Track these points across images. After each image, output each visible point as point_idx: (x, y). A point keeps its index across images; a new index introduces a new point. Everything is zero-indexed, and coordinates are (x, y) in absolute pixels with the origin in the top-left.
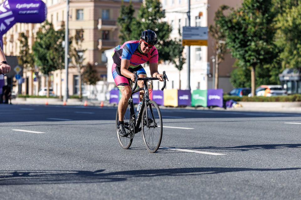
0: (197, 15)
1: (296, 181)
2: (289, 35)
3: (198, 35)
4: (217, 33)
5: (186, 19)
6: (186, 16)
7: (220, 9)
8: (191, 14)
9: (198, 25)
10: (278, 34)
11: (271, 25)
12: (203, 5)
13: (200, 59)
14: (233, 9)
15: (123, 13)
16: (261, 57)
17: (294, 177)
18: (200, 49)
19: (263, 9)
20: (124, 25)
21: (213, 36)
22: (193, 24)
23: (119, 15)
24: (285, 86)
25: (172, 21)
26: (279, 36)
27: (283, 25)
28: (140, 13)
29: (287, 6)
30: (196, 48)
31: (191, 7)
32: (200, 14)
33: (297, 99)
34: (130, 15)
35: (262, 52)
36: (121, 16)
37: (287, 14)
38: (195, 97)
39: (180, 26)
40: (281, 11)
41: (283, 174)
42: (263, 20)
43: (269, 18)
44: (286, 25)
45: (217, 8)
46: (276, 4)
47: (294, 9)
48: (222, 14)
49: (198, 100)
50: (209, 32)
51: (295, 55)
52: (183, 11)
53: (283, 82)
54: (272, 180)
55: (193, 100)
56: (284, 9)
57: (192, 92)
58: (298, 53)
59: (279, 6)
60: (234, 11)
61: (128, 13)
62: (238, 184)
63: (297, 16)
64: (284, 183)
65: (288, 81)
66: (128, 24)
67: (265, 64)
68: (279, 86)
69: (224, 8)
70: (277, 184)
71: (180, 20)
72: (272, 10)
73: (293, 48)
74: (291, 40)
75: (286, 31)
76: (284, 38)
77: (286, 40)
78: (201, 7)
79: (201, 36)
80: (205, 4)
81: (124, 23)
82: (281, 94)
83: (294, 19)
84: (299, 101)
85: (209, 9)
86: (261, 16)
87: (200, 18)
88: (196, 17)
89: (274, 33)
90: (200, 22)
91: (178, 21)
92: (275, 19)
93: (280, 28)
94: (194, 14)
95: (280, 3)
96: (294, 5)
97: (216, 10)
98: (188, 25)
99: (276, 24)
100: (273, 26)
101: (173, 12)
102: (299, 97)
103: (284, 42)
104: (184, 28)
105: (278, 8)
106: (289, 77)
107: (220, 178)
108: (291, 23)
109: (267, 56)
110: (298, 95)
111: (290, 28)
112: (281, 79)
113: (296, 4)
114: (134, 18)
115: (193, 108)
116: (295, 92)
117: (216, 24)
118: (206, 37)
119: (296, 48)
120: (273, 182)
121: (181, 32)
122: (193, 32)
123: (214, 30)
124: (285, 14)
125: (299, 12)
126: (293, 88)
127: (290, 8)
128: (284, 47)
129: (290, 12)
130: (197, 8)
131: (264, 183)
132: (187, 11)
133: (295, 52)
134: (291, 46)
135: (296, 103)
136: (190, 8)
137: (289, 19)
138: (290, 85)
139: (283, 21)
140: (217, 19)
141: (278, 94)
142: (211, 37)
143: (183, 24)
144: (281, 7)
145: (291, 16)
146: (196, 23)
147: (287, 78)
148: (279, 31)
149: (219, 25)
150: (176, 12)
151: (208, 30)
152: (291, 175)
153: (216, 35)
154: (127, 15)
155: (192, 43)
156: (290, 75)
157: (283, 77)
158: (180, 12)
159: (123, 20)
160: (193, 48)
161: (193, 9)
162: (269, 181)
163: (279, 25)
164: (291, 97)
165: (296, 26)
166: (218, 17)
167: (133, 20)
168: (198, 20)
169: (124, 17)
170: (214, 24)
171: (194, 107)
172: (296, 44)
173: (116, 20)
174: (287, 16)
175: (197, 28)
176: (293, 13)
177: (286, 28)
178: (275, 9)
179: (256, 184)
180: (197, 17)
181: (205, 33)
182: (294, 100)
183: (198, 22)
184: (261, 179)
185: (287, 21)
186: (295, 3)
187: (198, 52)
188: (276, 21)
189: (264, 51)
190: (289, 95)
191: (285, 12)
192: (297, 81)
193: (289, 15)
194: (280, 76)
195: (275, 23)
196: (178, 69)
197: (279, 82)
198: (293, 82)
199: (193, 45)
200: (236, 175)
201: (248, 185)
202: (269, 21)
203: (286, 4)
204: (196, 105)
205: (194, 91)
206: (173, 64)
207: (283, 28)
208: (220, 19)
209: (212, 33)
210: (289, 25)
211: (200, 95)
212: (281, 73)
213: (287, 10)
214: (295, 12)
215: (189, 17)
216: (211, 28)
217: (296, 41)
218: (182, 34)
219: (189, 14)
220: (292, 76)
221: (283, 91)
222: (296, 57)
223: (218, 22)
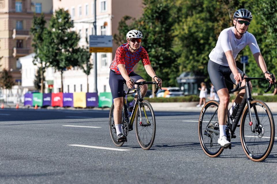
0: (102, 24)
1: (194, 173)
2: (185, 42)
3: (103, 43)
4: (121, 41)
5: (92, 28)
6: (92, 26)
7: (123, 20)
8: (97, 24)
9: (103, 34)
10: (176, 41)
11: (169, 33)
12: (107, 15)
13: (106, 64)
14: (135, 19)
15: (35, 24)
16: (161, 62)
17: (192, 169)
18: (105, 56)
19: (162, 19)
20: (37, 35)
21: (117, 43)
22: (99, 33)
23: (32, 26)
24: (182, 88)
25: (80, 30)
26: (177, 43)
27: (180, 33)
28: (51, 23)
29: (183, 16)
30: (102, 55)
31: (97, 17)
32: (105, 24)
33: (193, 100)
34: (41, 26)
35: (162, 58)
36: (34, 26)
37: (183, 23)
38: (102, 99)
39: (87, 34)
40: (177, 20)
41: (183, 167)
42: (162, 29)
43: (167, 27)
44: (182, 33)
45: (120, 19)
46: (173, 15)
47: (189, 19)
48: (125, 24)
49: (105, 102)
50: (113, 40)
51: (191, 60)
52: (90, 21)
53: (181, 85)
54: (172, 172)
55: (100, 102)
56: (180, 19)
57: (99, 94)
58: (194, 58)
59: (176, 16)
60: (136, 21)
61: (40, 24)
62: (142, 176)
63: (193, 25)
64: (183, 175)
65: (185, 83)
66: (40, 33)
67: (164, 69)
68: (177, 88)
69: (127, 18)
70: (177, 175)
71: (87, 30)
72: (170, 20)
73: (189, 54)
74: (187, 46)
75: (183, 39)
76: (181, 45)
77: (183, 47)
78: (106, 17)
79: (107, 44)
80: (109, 15)
81: (36, 32)
82: (179, 95)
83: (190, 28)
84: (195, 101)
85: (113, 19)
86: (160, 25)
87: (105, 28)
88: (101, 27)
89: (172, 40)
90: (105, 31)
91: (85, 31)
92: (173, 28)
93: (177, 36)
94: (100, 24)
95: (176, 13)
96: (189, 15)
97: (120, 21)
98: (94, 34)
99: (174, 32)
100: (171, 34)
101: (81, 22)
102: (195, 98)
103: (181, 49)
104: (90, 36)
105: (176, 18)
106: (186, 80)
107: (126, 171)
108: (186, 31)
109: (166, 61)
110: (194, 96)
111: (186, 36)
112: (179, 82)
113: (191, 15)
114: (46, 28)
115: (100, 109)
116: (191, 93)
117: (120, 33)
118: (110, 45)
119: (192, 54)
120: (174, 175)
121: (88, 40)
122: (99, 40)
123: (118, 38)
124: (181, 24)
125: (193, 21)
126: (189, 90)
127: (186, 18)
128: (180, 53)
129: (186, 21)
130: (102, 18)
131: (165, 176)
132: (93, 21)
133: (191, 57)
134: (187, 52)
135: (192, 103)
136: (96, 19)
137: (185, 27)
138: (186, 86)
139: (180, 29)
140: (120, 28)
141: (176, 95)
142: (116, 45)
143: (90, 33)
144: (178, 17)
145: (186, 25)
146: (102, 32)
147: (184, 81)
148: (176, 39)
149: (122, 34)
150: (83, 22)
151: (113, 38)
152: (190, 168)
153: (120, 43)
154: (39, 26)
155: (98, 50)
156: (187, 78)
157: (181, 79)
158: (87, 23)
159: (35, 29)
160: (99, 54)
161: (99, 19)
162: (170, 174)
163: (176, 33)
164: (187, 97)
165: (191, 34)
166: (121, 26)
167: (44, 30)
168: (103, 30)
169: (36, 27)
170: (118, 33)
171: (101, 107)
172: (192, 50)
173: (29, 30)
174: (183, 25)
175: (102, 37)
176: (188, 23)
177: (182, 36)
178: (173, 19)
179: (158, 176)
180: (103, 26)
181: (110, 41)
182: (190, 100)
183: (103, 31)
184: (163, 172)
185: (183, 30)
186: (190, 13)
187: (104, 59)
188: (173, 30)
189: (163, 57)
190: (186, 96)
191: (181, 21)
192: (193, 83)
193: (185, 24)
194: (178, 78)
195: (172, 31)
196: (86, 74)
197: (177, 85)
198: (189, 84)
199: (99, 52)
200: (140, 169)
201: (151, 177)
202: (168, 30)
203: (182, 14)
204: (103, 106)
205: (100, 93)
206: (81, 69)
207: (180, 36)
208: (123, 28)
209: (116, 41)
210: (185, 33)
211: (106, 97)
212: (179, 76)
213: (184, 20)
214: (190, 21)
215: (95, 27)
216: (115, 36)
217: (192, 47)
218: (89, 42)
219: (95, 24)
220: (188, 79)
221: (181, 93)
222: (192, 62)
223: (122, 31)
